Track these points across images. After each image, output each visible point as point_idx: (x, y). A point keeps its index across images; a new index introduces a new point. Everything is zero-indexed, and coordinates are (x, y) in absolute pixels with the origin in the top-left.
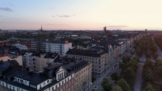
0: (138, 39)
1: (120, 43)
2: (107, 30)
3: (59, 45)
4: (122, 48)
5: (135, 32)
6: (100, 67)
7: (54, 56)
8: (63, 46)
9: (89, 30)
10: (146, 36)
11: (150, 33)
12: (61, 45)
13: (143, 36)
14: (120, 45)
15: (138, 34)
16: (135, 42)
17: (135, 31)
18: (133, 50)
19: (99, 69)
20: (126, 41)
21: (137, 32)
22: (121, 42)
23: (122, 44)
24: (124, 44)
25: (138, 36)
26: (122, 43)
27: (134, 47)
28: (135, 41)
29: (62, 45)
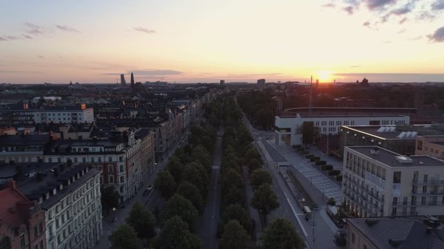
0: (209, 101)
1: (181, 108)
2: (135, 83)
3: (70, 113)
4: (185, 115)
5: (200, 88)
6: (161, 143)
7: (88, 128)
8: (80, 114)
9: (80, 83)
10: (223, 95)
11: (230, 89)
12: (75, 114)
13: (218, 95)
14: (181, 111)
15: (208, 91)
16: (204, 106)
17: (200, 85)
18: (204, 120)
19: (160, 146)
20: (190, 103)
21: (204, 87)
22: (180, 105)
23: (183, 109)
24: (186, 108)
25: (208, 95)
26: (183, 107)
27: (205, 116)
28: (203, 104)
29: (78, 113)
